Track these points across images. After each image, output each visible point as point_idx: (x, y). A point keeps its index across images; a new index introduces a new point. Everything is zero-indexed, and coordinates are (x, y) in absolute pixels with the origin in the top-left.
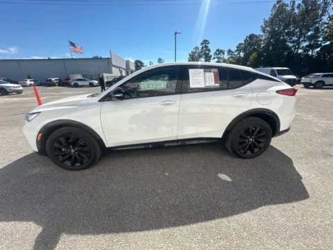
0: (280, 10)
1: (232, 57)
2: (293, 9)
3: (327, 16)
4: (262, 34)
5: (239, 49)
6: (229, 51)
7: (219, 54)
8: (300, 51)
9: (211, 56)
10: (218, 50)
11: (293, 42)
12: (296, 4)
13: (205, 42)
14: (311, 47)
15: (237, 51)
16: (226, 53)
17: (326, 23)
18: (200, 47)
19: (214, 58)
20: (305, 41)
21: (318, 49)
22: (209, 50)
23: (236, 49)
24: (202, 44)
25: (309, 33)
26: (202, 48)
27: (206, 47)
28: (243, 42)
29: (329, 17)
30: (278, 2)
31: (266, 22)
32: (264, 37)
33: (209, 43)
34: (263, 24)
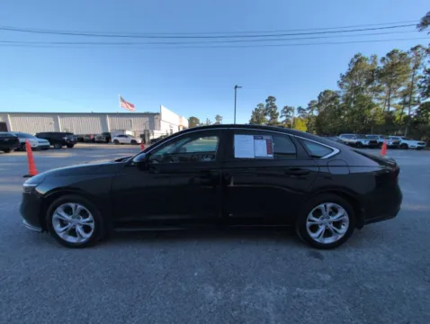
0: (358, 61)
1: (303, 116)
2: (375, 63)
3: (423, 69)
4: (339, 89)
5: (311, 106)
6: (300, 109)
7: (287, 112)
8: (392, 109)
9: (278, 114)
10: (286, 107)
11: (380, 99)
13: (271, 99)
14: (405, 104)
15: (308, 109)
16: (296, 111)
17: (422, 77)
18: (265, 104)
19: (282, 116)
20: (395, 97)
21: (416, 107)
22: (275, 107)
23: (307, 106)
24: (267, 101)
25: (401, 89)
26: (268, 105)
27: (271, 104)
28: (317, 99)
29: (425, 70)
30: (356, 56)
31: (343, 77)
32: (342, 93)
33: (275, 100)
34: (339, 79)
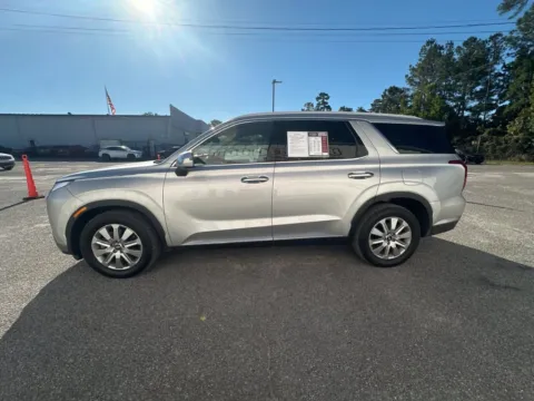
2: (451, 54)
3: (501, 65)
4: (408, 86)
5: (376, 107)
8: (466, 113)
10: (342, 108)
11: (455, 100)
12: (455, 47)
13: (323, 96)
15: (372, 110)
17: (500, 75)
18: (315, 103)
20: (473, 99)
21: (494, 112)
22: (329, 108)
23: (371, 107)
24: (318, 99)
25: (478, 88)
26: (319, 104)
27: (324, 103)
28: (381, 98)
29: (504, 66)
30: (428, 43)
31: (413, 69)
32: (412, 90)
33: (328, 98)
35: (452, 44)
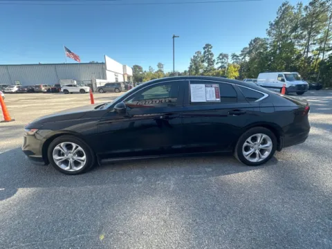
0: (285, 10)
1: (237, 62)
2: (300, 12)
4: (268, 37)
5: (244, 53)
6: (234, 56)
7: (223, 58)
8: (310, 55)
9: (214, 61)
10: (221, 55)
11: (302, 45)
12: (303, 6)
13: (207, 46)
14: (322, 50)
15: (241, 55)
16: (230, 57)
18: (203, 51)
19: (217, 63)
20: (315, 44)
22: (212, 54)
23: (241, 53)
24: (204, 48)
25: (319, 36)
26: (205, 52)
27: (208, 51)
28: (248, 46)
30: (284, 5)
31: (271, 25)
32: (271, 40)
33: (211, 47)
34: (268, 27)
35: (301, 4)
